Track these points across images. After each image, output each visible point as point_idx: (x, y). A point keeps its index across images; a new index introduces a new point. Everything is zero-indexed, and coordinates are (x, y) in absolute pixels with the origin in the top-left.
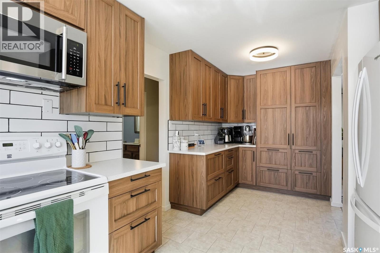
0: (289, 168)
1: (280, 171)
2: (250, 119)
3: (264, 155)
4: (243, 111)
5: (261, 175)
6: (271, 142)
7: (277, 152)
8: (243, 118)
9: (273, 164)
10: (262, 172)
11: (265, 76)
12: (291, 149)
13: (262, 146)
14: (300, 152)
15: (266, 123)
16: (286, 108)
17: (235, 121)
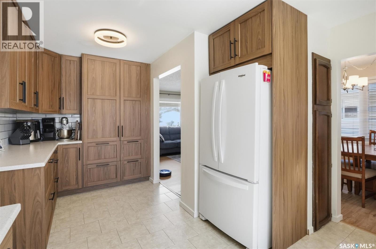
0: (118, 160)
1: (110, 164)
2: (70, 110)
3: (92, 150)
4: (60, 99)
5: (89, 174)
6: (100, 134)
7: (106, 146)
8: (60, 108)
9: (102, 159)
10: (90, 171)
11: (94, 63)
12: (120, 141)
13: (90, 141)
14: (128, 143)
15: (94, 115)
16: (116, 100)
17: (49, 111)
